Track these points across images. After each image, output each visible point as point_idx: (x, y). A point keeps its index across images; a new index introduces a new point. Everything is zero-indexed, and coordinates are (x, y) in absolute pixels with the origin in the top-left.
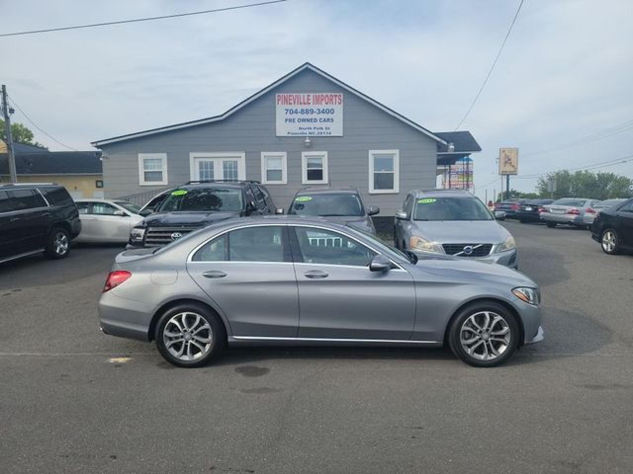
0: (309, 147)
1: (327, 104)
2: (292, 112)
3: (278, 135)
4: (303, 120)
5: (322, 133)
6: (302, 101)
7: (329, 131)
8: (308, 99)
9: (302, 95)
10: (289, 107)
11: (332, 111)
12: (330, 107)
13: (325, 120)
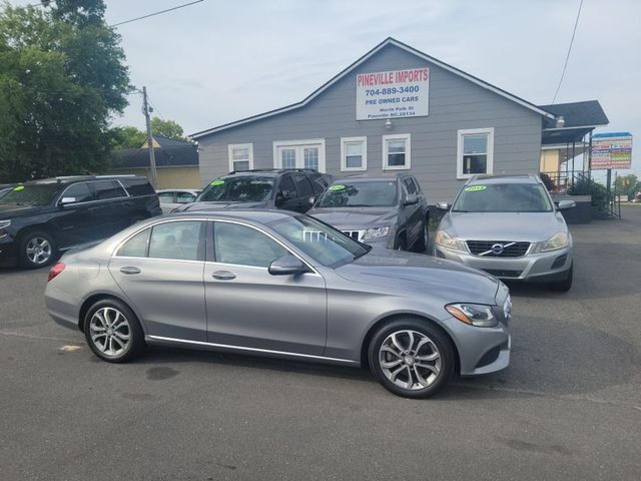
0: (392, 130)
1: (410, 81)
2: (372, 93)
3: (358, 119)
4: (385, 101)
5: (404, 114)
6: (384, 80)
7: (412, 111)
8: (391, 78)
9: (384, 73)
10: (370, 88)
11: (416, 89)
12: (414, 84)
13: (408, 100)
